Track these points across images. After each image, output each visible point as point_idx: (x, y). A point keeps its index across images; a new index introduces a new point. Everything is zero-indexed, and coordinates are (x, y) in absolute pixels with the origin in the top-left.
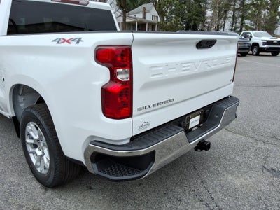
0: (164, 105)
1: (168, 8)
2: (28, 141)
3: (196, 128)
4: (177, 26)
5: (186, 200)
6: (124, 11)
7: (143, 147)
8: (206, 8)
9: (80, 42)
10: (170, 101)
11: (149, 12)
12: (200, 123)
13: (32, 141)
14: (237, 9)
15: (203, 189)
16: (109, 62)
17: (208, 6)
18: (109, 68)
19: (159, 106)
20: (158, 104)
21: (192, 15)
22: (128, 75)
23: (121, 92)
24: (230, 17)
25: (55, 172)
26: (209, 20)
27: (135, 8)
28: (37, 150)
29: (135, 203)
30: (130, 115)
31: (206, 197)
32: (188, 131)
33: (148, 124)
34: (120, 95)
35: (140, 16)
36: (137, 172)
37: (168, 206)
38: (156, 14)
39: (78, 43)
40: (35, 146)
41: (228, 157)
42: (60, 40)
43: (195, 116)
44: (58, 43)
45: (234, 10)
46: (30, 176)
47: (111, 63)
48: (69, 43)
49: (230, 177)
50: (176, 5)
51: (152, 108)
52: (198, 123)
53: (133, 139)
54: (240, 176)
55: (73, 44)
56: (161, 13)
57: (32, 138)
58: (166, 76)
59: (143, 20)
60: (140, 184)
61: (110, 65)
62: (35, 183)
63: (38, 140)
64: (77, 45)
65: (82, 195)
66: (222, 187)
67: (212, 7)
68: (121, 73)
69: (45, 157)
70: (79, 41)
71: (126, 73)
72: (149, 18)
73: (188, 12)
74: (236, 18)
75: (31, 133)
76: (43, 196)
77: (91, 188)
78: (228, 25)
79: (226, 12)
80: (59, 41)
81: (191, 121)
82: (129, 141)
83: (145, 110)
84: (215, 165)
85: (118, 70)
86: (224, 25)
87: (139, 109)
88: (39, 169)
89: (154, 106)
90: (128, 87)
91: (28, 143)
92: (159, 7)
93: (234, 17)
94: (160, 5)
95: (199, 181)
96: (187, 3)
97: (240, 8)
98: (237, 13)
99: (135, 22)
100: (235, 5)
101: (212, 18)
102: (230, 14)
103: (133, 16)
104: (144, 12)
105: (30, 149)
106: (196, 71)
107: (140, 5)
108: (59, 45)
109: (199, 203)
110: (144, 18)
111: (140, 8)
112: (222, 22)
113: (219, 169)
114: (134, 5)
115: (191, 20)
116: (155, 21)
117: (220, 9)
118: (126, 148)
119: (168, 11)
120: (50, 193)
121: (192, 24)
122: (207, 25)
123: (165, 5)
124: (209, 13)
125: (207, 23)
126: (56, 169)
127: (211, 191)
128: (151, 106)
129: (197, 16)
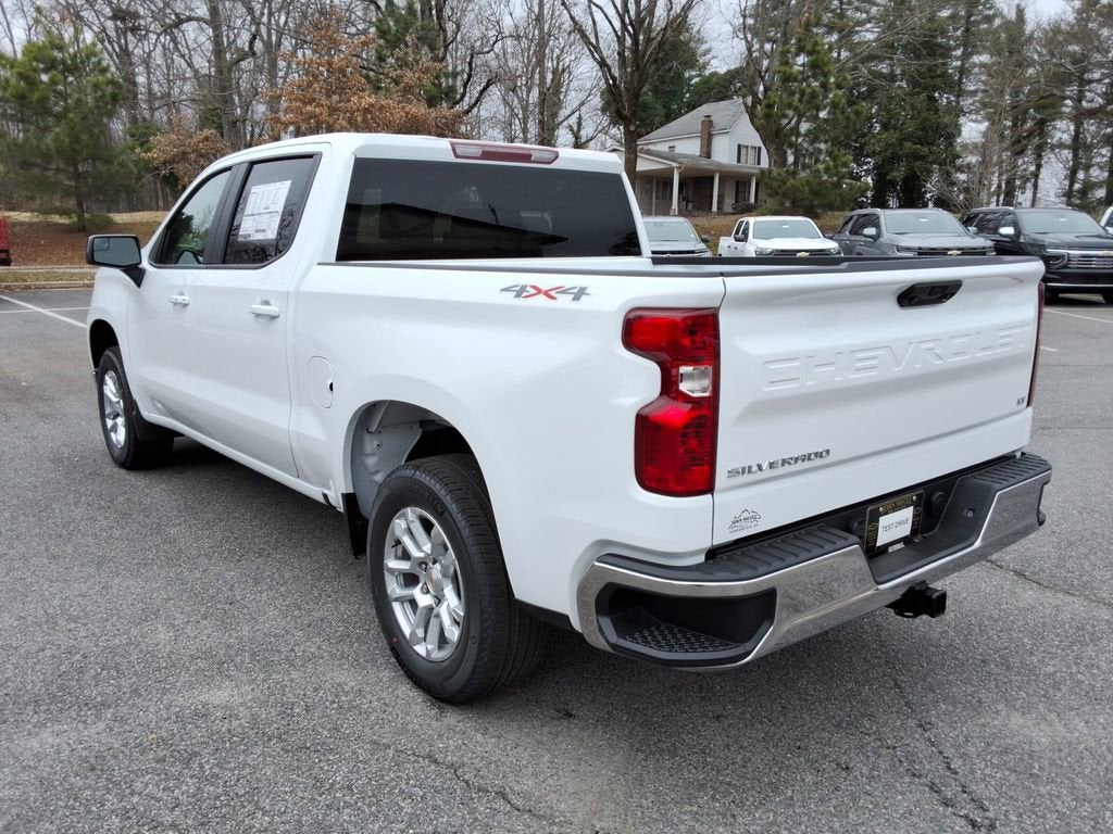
0: (800, 466)
1: (800, 116)
2: (392, 563)
3: (900, 546)
4: (838, 185)
5: (865, 770)
6: (627, 133)
7: (744, 574)
8: (960, 112)
9: (583, 297)
10: (819, 455)
11: (725, 132)
12: (914, 532)
13: (404, 566)
14: (1092, 113)
15: (922, 746)
16: (661, 350)
17: (966, 103)
18: (659, 363)
19: (787, 469)
20: (784, 462)
21: (901, 141)
22: (707, 382)
23: (687, 427)
24: (1061, 145)
25: (480, 650)
26: (973, 159)
27: (670, 117)
28: (417, 592)
29: (705, 763)
30: (707, 487)
31: (932, 768)
32: (873, 553)
33: (755, 518)
34: (684, 435)
35: (690, 148)
36: (726, 646)
37: (809, 779)
38: (754, 139)
39: (577, 297)
40: (410, 579)
41: (1015, 661)
42: (523, 288)
43: (896, 508)
44: (518, 295)
45: (1079, 117)
46: (388, 673)
47: (666, 352)
48: (552, 297)
49: (1016, 720)
50: (834, 105)
51: (767, 473)
52: (906, 530)
53: (713, 553)
54: (1053, 716)
55: (564, 301)
56: (774, 136)
57: (406, 556)
58: (810, 384)
59: (704, 163)
60: (718, 718)
61: (664, 356)
62: (406, 692)
63: (422, 563)
64: (576, 305)
65: (546, 730)
66: (988, 744)
67: (984, 105)
68: (690, 377)
69: (443, 610)
70: (579, 294)
71: (703, 375)
72: (724, 153)
73: (885, 127)
74: (1089, 148)
75: (406, 540)
76: (435, 724)
77: (569, 715)
78: (1053, 175)
79: (1041, 125)
80: (520, 292)
81: (884, 521)
82: (701, 559)
83: (747, 478)
84: (968, 682)
85: (684, 369)
86: (1036, 175)
87: (733, 473)
88: (421, 649)
89: (771, 465)
90: (705, 414)
91: (392, 571)
92: (768, 116)
93: (1077, 144)
94: (770, 106)
95: (912, 723)
96: (881, 96)
97: (1101, 109)
98: (1090, 127)
99: (671, 170)
100: (1079, 99)
101: (982, 149)
102: (1062, 130)
103: (663, 148)
104: (708, 134)
105: (394, 588)
106: (897, 372)
107: (692, 107)
108: (521, 302)
109: (907, 779)
110: (707, 152)
111: (693, 119)
112: (1026, 163)
113: (983, 694)
114: (667, 107)
115: (894, 159)
116: (749, 165)
117: (1019, 116)
118: (698, 575)
119: (804, 127)
120: (452, 718)
121: (899, 173)
122: (962, 177)
123: (790, 106)
124: (972, 130)
125: (960, 169)
126: (482, 641)
127: (950, 752)
128: (765, 466)
129: (921, 141)
